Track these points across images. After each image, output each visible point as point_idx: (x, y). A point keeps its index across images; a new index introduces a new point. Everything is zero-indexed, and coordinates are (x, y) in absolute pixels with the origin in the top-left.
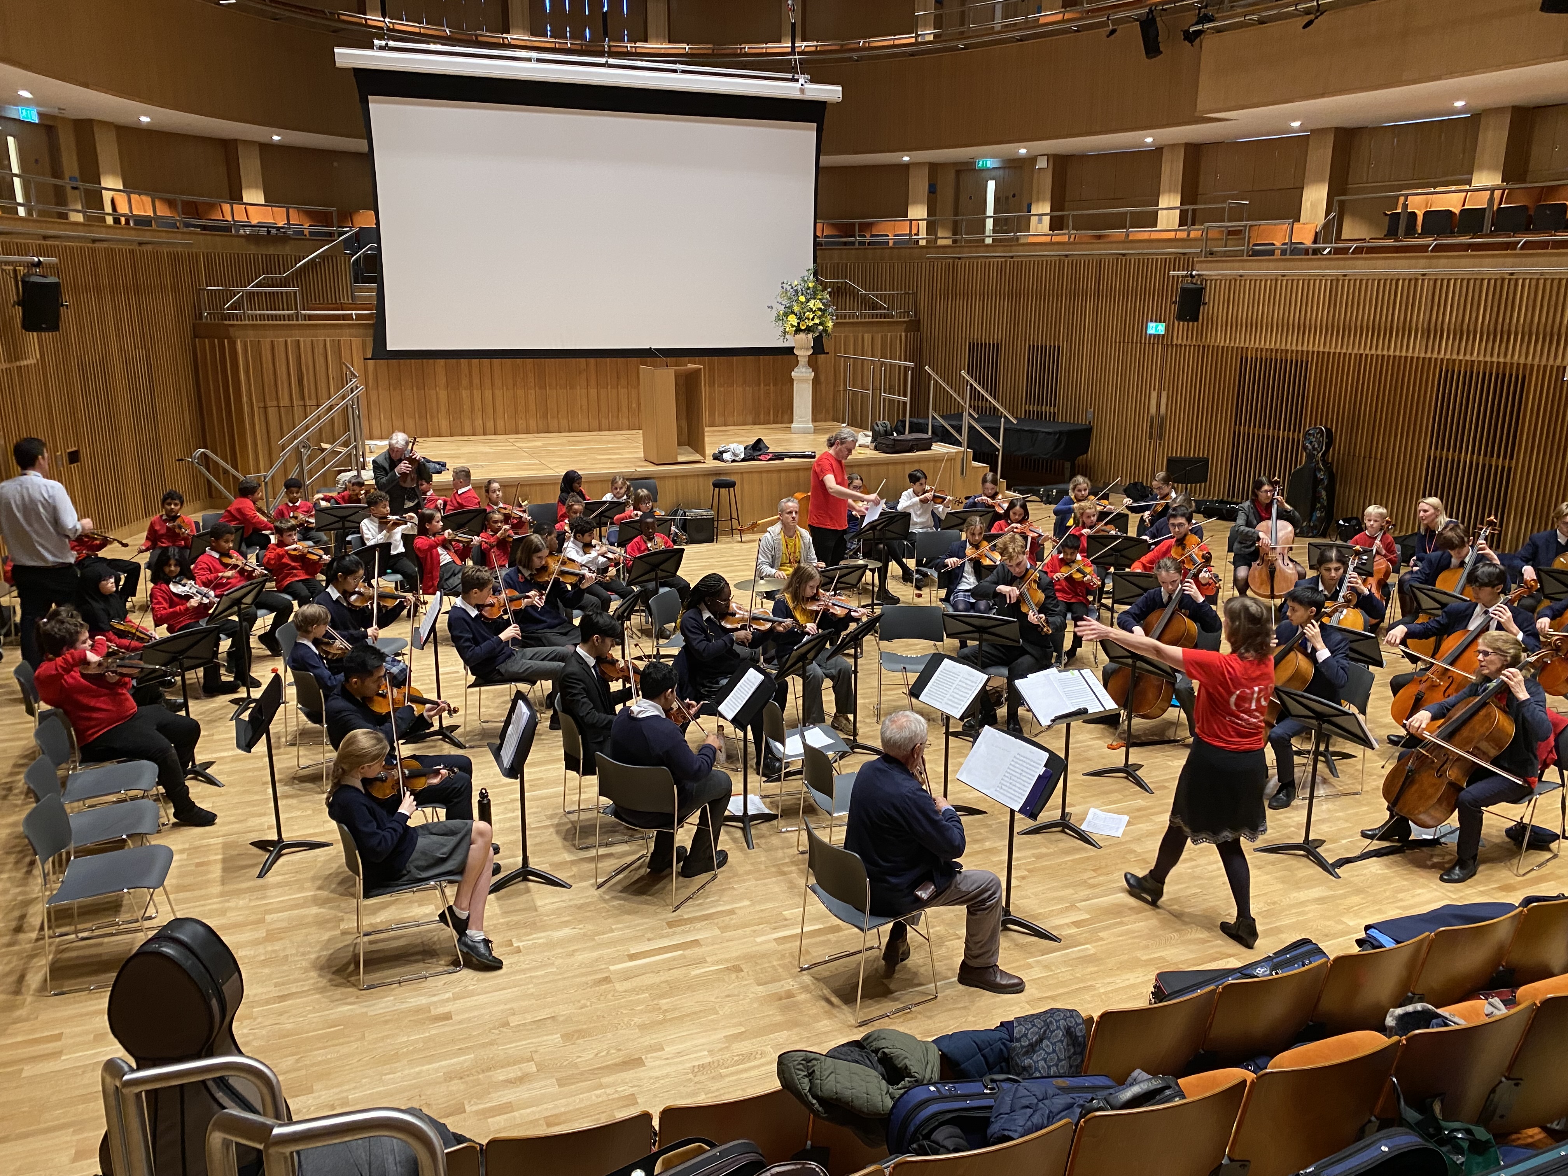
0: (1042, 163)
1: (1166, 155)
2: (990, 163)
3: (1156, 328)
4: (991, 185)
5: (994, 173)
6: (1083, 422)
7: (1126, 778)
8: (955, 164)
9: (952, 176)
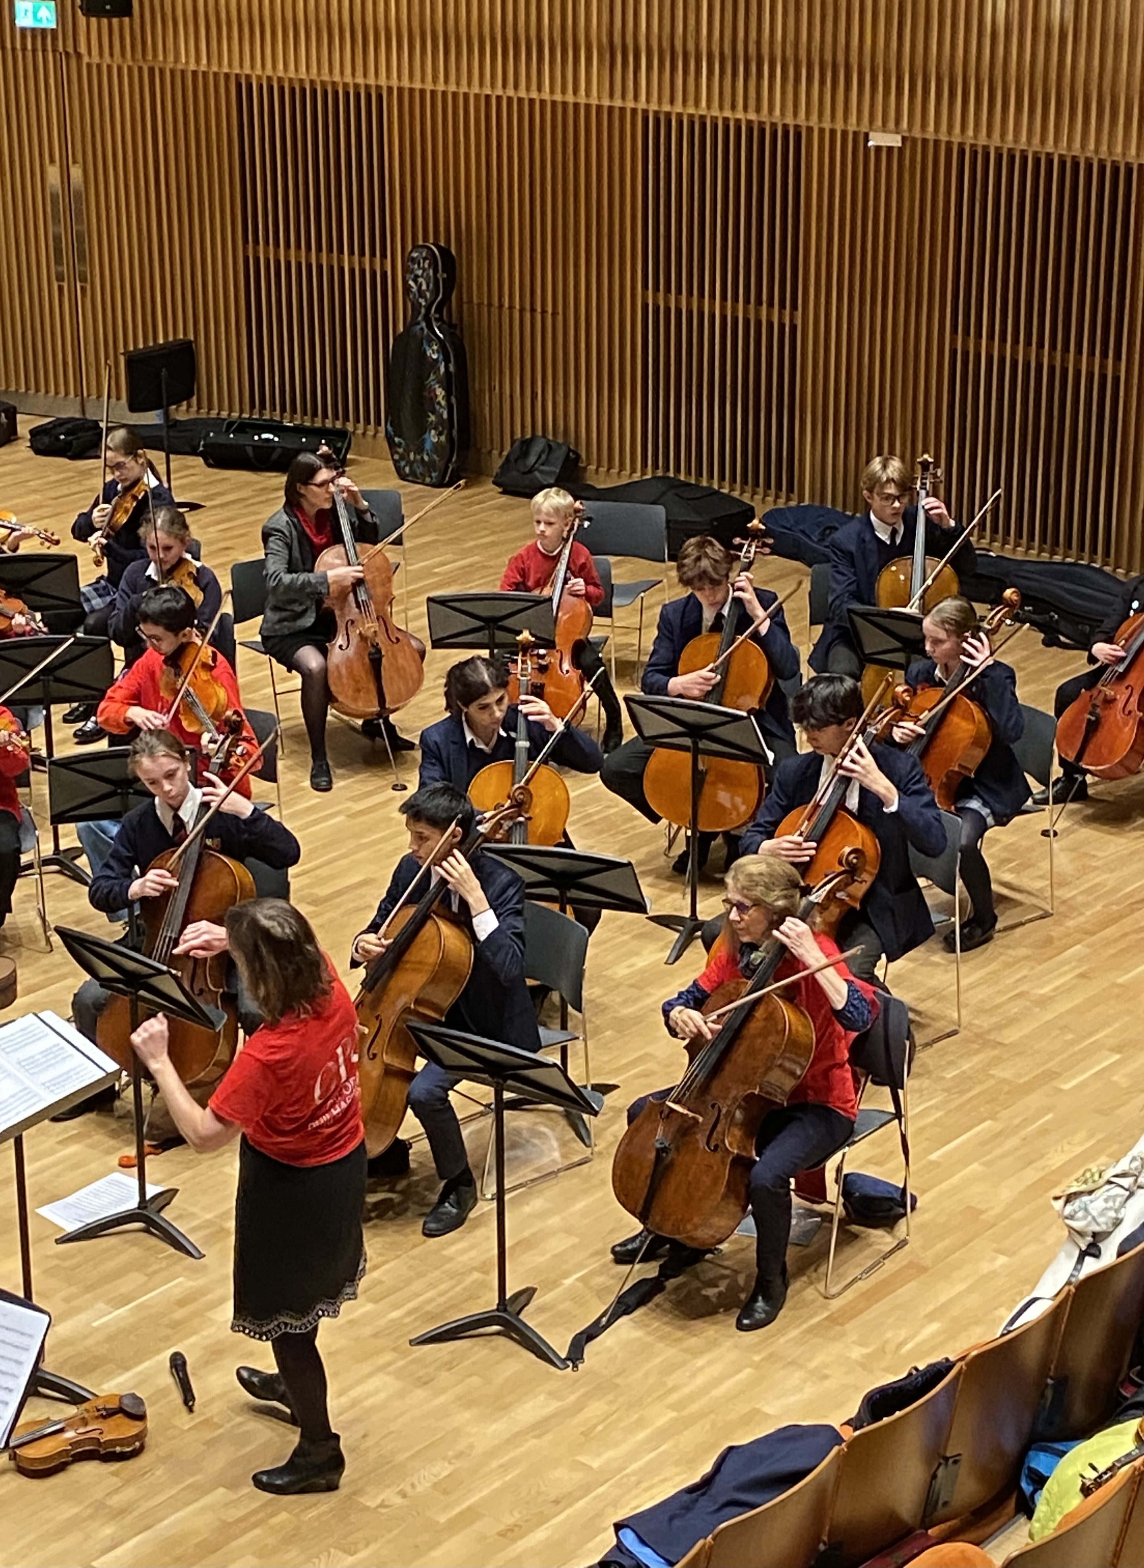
7: (146, 1231)
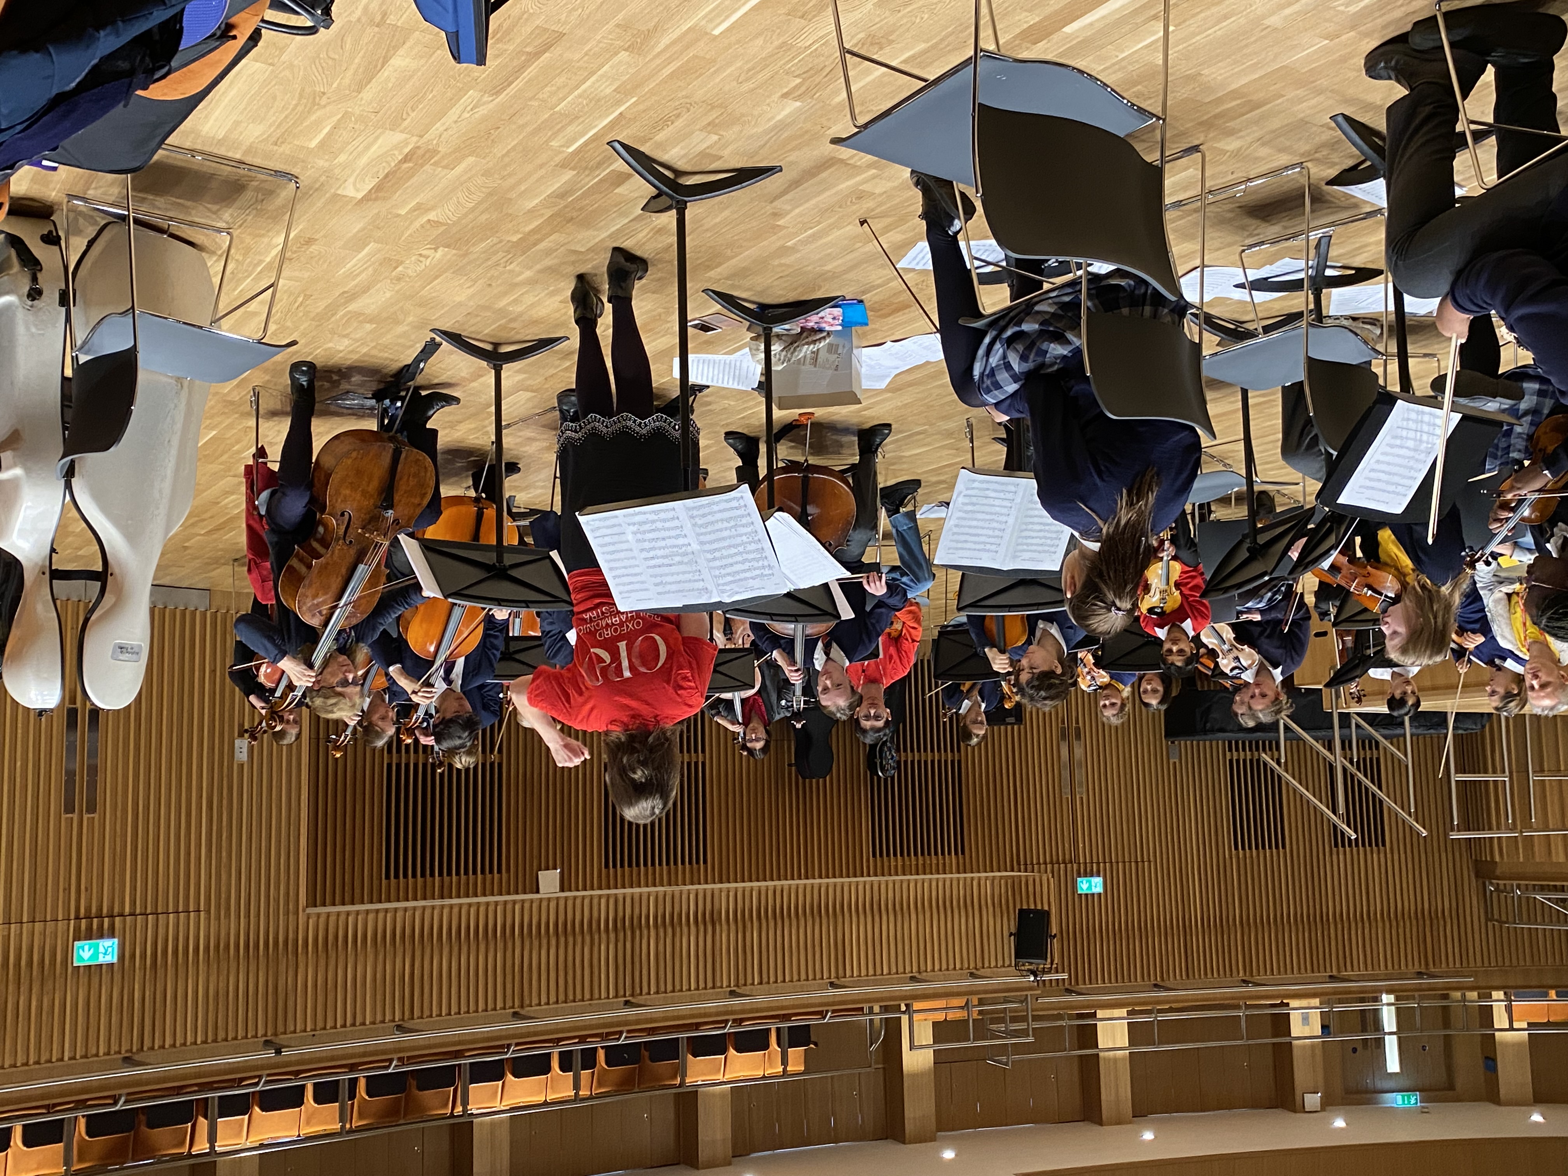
0: (1313, 1100)
1: (1127, 1107)
2: (1398, 1100)
3: (1091, 885)
4: (1393, 1064)
5: (1391, 1084)
6: (1184, 744)
8: (1458, 1099)
9: (1460, 1082)
